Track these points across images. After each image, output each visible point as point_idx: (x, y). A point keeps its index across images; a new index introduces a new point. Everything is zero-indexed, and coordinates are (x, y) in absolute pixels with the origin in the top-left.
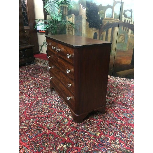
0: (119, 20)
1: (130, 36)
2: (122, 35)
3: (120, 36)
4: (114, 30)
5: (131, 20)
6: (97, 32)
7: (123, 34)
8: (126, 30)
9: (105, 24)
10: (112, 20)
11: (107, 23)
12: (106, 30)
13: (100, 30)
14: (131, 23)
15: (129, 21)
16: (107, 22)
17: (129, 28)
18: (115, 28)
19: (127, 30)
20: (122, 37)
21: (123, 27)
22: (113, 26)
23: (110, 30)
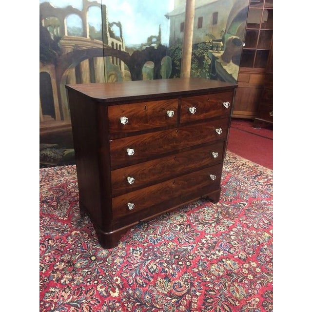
0: (102, 42)
1: (124, 75)
2: (112, 74)
3: (110, 75)
4: (96, 63)
5: (121, 44)
6: (48, 72)
7: (113, 72)
8: (117, 64)
9: (69, 50)
10: (87, 41)
11: (73, 49)
12: (74, 64)
13: (56, 66)
14: (122, 50)
15: (118, 45)
16: (73, 46)
17: (121, 59)
18: (96, 60)
19: (118, 63)
20: (113, 76)
21: (111, 57)
22: (91, 55)
23: (85, 64)
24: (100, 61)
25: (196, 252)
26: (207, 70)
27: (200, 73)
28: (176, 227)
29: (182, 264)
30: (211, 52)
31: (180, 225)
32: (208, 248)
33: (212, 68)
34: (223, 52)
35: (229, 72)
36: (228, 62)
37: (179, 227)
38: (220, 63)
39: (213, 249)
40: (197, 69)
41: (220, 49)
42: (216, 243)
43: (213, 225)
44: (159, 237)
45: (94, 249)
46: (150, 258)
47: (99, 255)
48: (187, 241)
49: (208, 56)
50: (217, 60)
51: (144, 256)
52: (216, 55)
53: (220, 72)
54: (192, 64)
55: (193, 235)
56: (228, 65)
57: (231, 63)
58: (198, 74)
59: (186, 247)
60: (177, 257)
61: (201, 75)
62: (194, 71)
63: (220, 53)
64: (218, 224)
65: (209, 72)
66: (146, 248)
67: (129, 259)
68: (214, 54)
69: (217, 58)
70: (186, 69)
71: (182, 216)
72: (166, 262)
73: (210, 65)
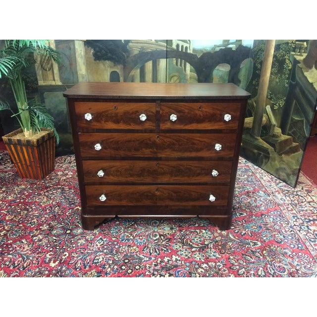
0: (166, 44)
1: (189, 77)
2: (176, 76)
3: (172, 77)
4: (159, 65)
5: (188, 45)
6: (118, 71)
7: (176, 74)
8: (181, 65)
9: (136, 52)
10: (152, 44)
11: (140, 51)
12: (139, 65)
13: (125, 66)
14: (189, 51)
15: (184, 47)
16: (139, 48)
17: (186, 61)
18: (159, 61)
19: (183, 65)
20: (175, 78)
21: (174, 59)
22: (154, 56)
23: (149, 65)
24: (163, 63)
25: (148, 266)
26: (287, 76)
27: (279, 79)
28: (155, 236)
29: (124, 269)
30: (293, 55)
31: (160, 235)
32: (162, 268)
33: (293, 74)
34: (306, 54)
35: (310, 81)
36: (310, 68)
37: (158, 237)
38: (301, 68)
39: (167, 271)
40: (276, 74)
41: (303, 51)
42: (176, 266)
43: (193, 250)
44: (131, 237)
45: (75, 225)
46: (105, 251)
47: (75, 232)
48: (151, 252)
49: (289, 60)
50: (299, 65)
51: (103, 247)
52: (298, 58)
53: (300, 79)
54: (272, 68)
55: (162, 250)
56: (310, 71)
57: (314, 69)
58: (277, 80)
59: (143, 257)
60: (127, 261)
61: (279, 81)
62: (273, 76)
63: (302, 56)
64: (199, 251)
65: (288, 79)
66: (111, 242)
67: (90, 244)
68: (295, 56)
69: (298, 62)
70: (265, 75)
71: (172, 229)
72: (113, 261)
73: (290, 70)
